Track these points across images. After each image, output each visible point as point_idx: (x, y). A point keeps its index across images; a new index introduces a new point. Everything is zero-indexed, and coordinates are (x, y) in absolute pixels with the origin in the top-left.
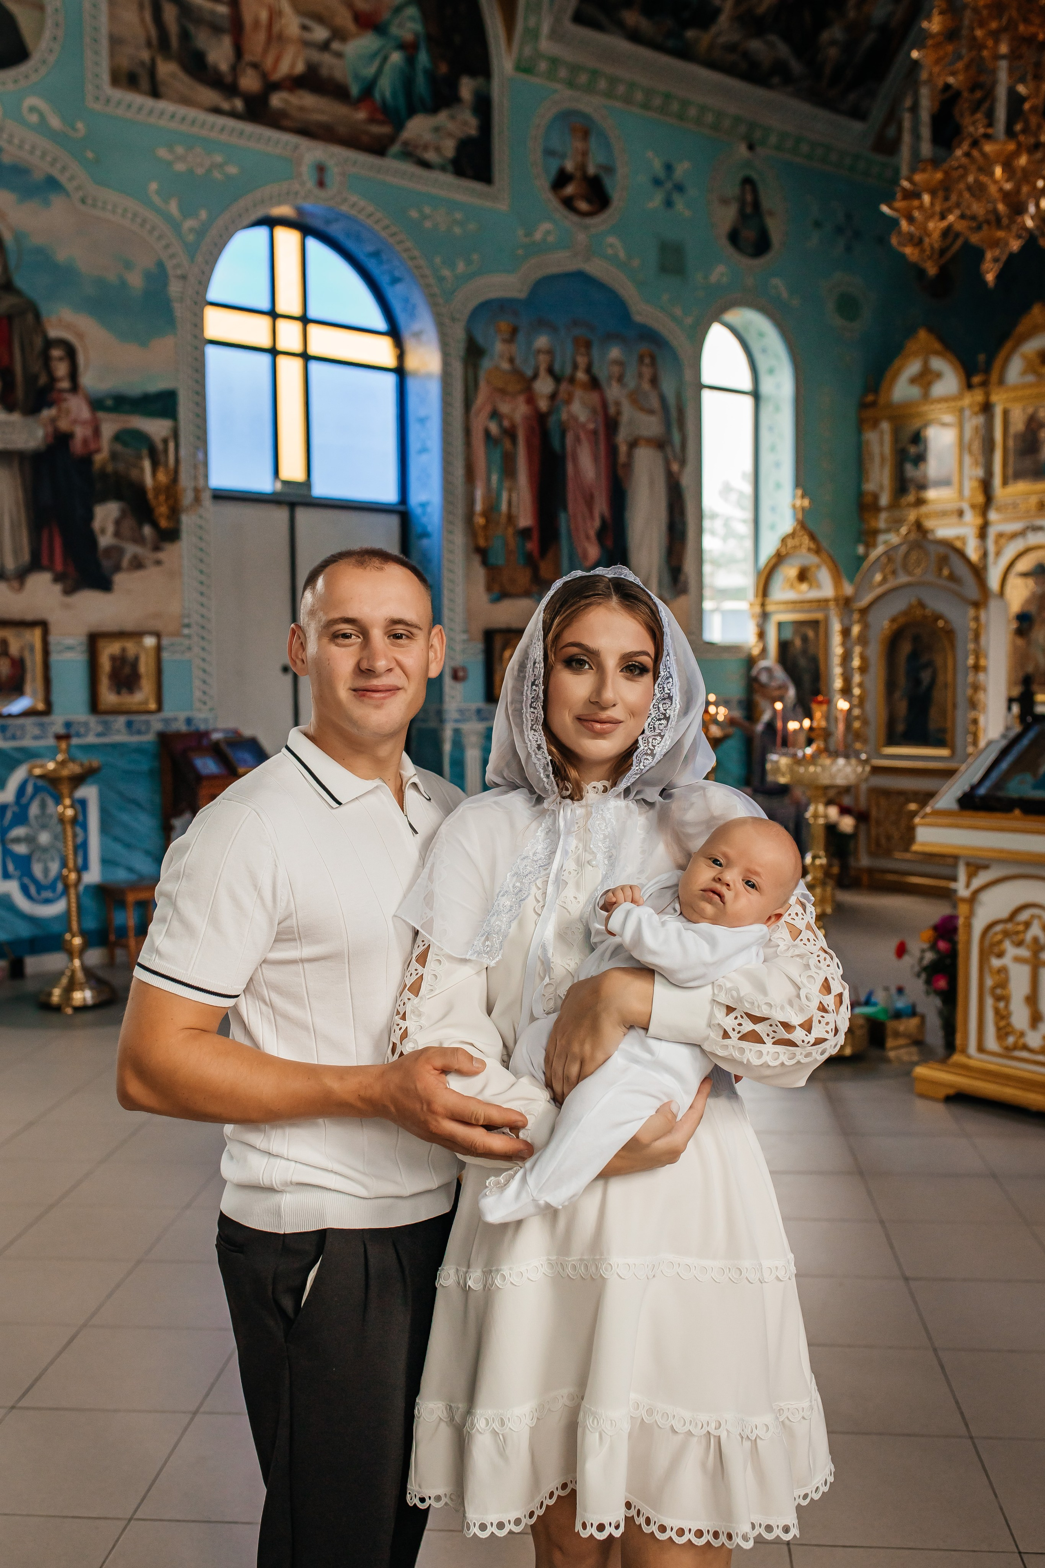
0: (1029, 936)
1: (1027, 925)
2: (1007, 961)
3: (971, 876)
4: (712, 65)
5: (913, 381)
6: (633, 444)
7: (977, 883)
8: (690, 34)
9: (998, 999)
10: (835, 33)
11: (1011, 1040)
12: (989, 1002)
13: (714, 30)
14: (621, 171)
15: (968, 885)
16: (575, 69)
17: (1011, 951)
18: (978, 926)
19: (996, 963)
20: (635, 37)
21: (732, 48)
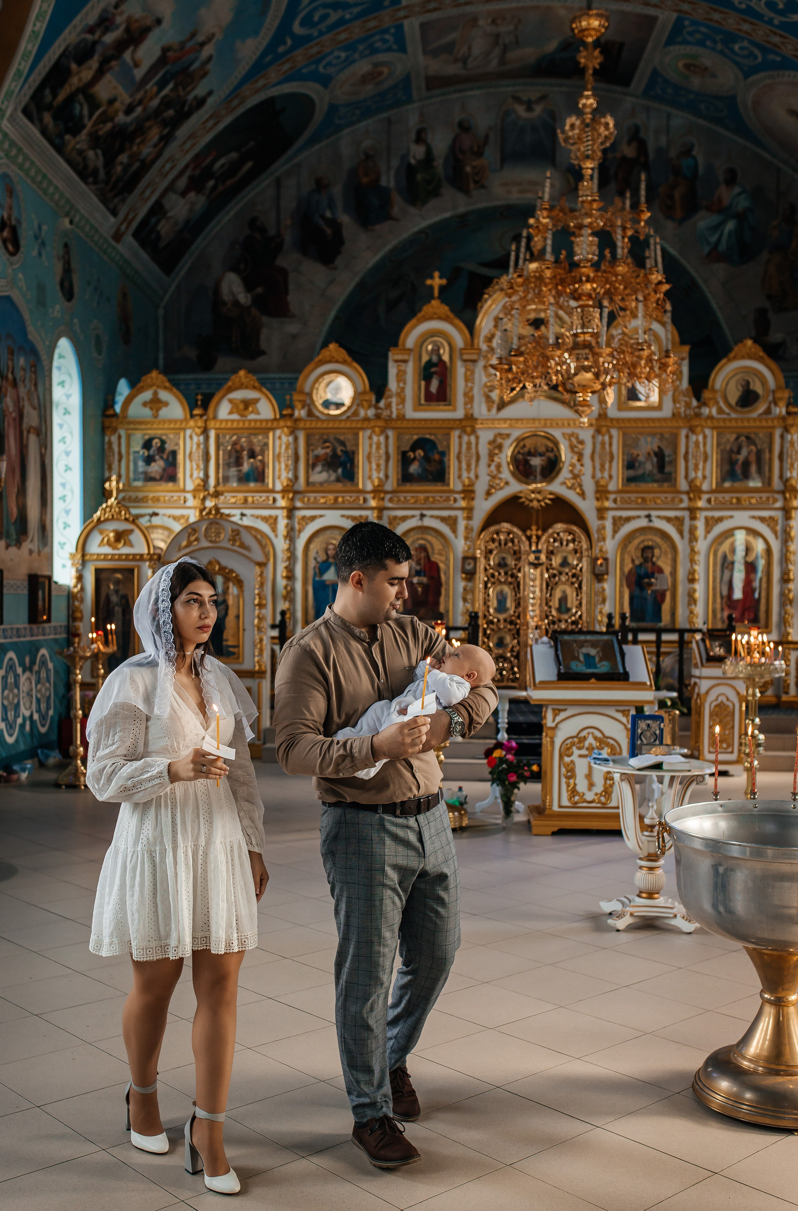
0: (587, 744)
1: (585, 738)
2: (574, 757)
3: (555, 716)
4: (69, 162)
5: (145, 404)
6: (29, 432)
7: (558, 719)
8: (67, 137)
9: (568, 778)
10: (123, 158)
11: (577, 798)
12: (564, 780)
13: (78, 138)
14: (24, 225)
15: (554, 721)
16: (13, 144)
17: (576, 752)
18: (558, 742)
19: (567, 759)
20: (44, 132)
21: (81, 152)
